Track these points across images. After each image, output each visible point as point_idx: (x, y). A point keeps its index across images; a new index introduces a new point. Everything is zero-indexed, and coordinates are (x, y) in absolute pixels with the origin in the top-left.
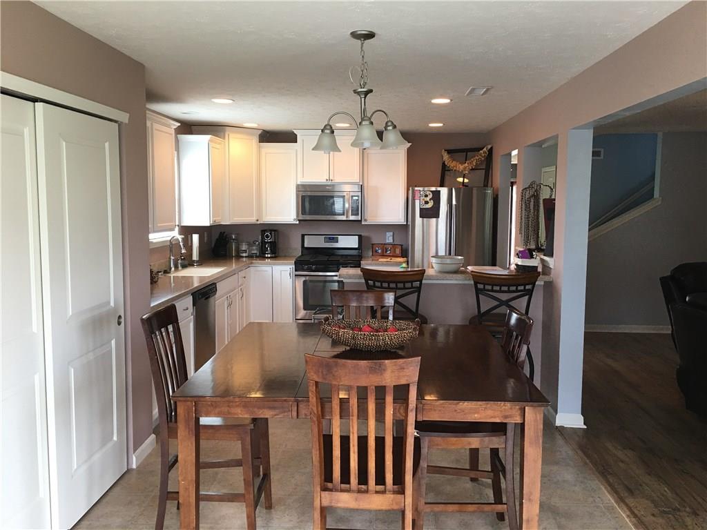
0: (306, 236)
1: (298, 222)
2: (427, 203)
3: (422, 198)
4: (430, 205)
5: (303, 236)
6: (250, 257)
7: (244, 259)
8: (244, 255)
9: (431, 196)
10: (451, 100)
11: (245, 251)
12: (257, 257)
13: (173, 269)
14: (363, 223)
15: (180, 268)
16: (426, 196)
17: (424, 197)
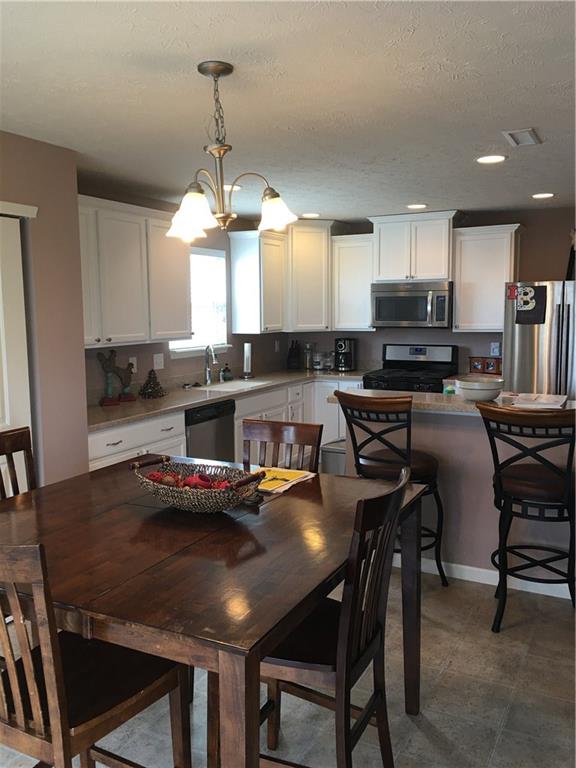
0: (388, 347)
1: (374, 330)
2: (526, 303)
3: (519, 298)
4: (531, 306)
5: (385, 346)
6: (325, 370)
7: (318, 372)
8: (318, 367)
9: (532, 294)
10: (506, 157)
11: (319, 364)
12: (332, 370)
13: (209, 382)
14: (454, 331)
15: (222, 381)
16: (526, 294)
17: (522, 296)
